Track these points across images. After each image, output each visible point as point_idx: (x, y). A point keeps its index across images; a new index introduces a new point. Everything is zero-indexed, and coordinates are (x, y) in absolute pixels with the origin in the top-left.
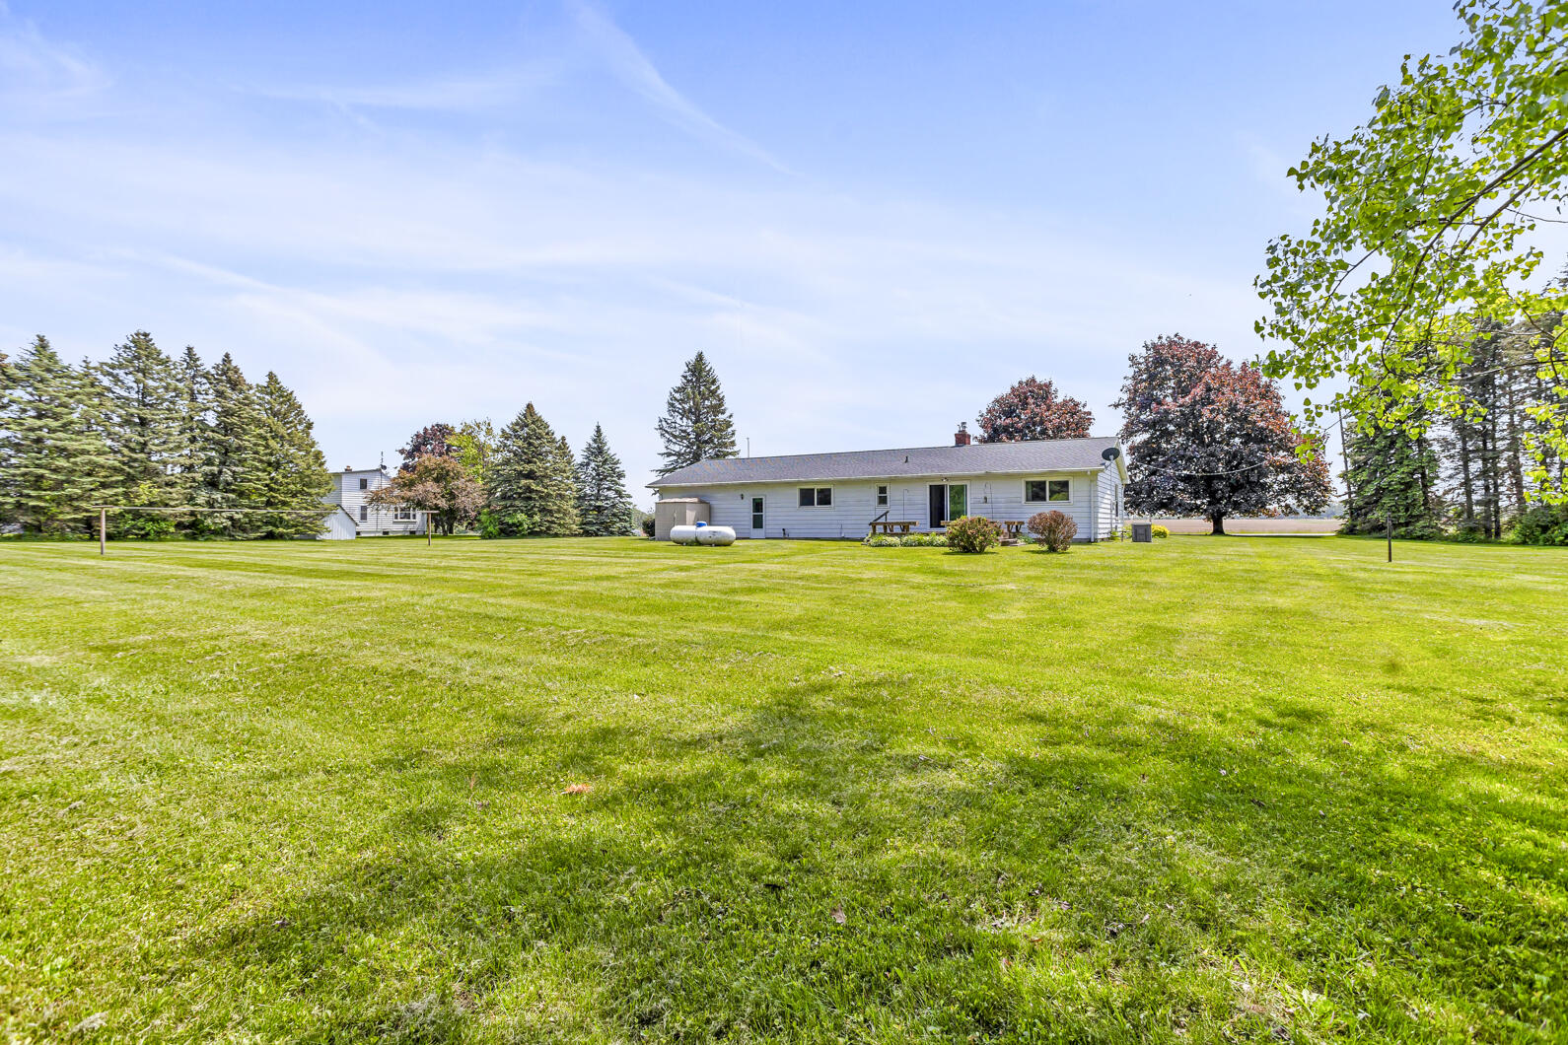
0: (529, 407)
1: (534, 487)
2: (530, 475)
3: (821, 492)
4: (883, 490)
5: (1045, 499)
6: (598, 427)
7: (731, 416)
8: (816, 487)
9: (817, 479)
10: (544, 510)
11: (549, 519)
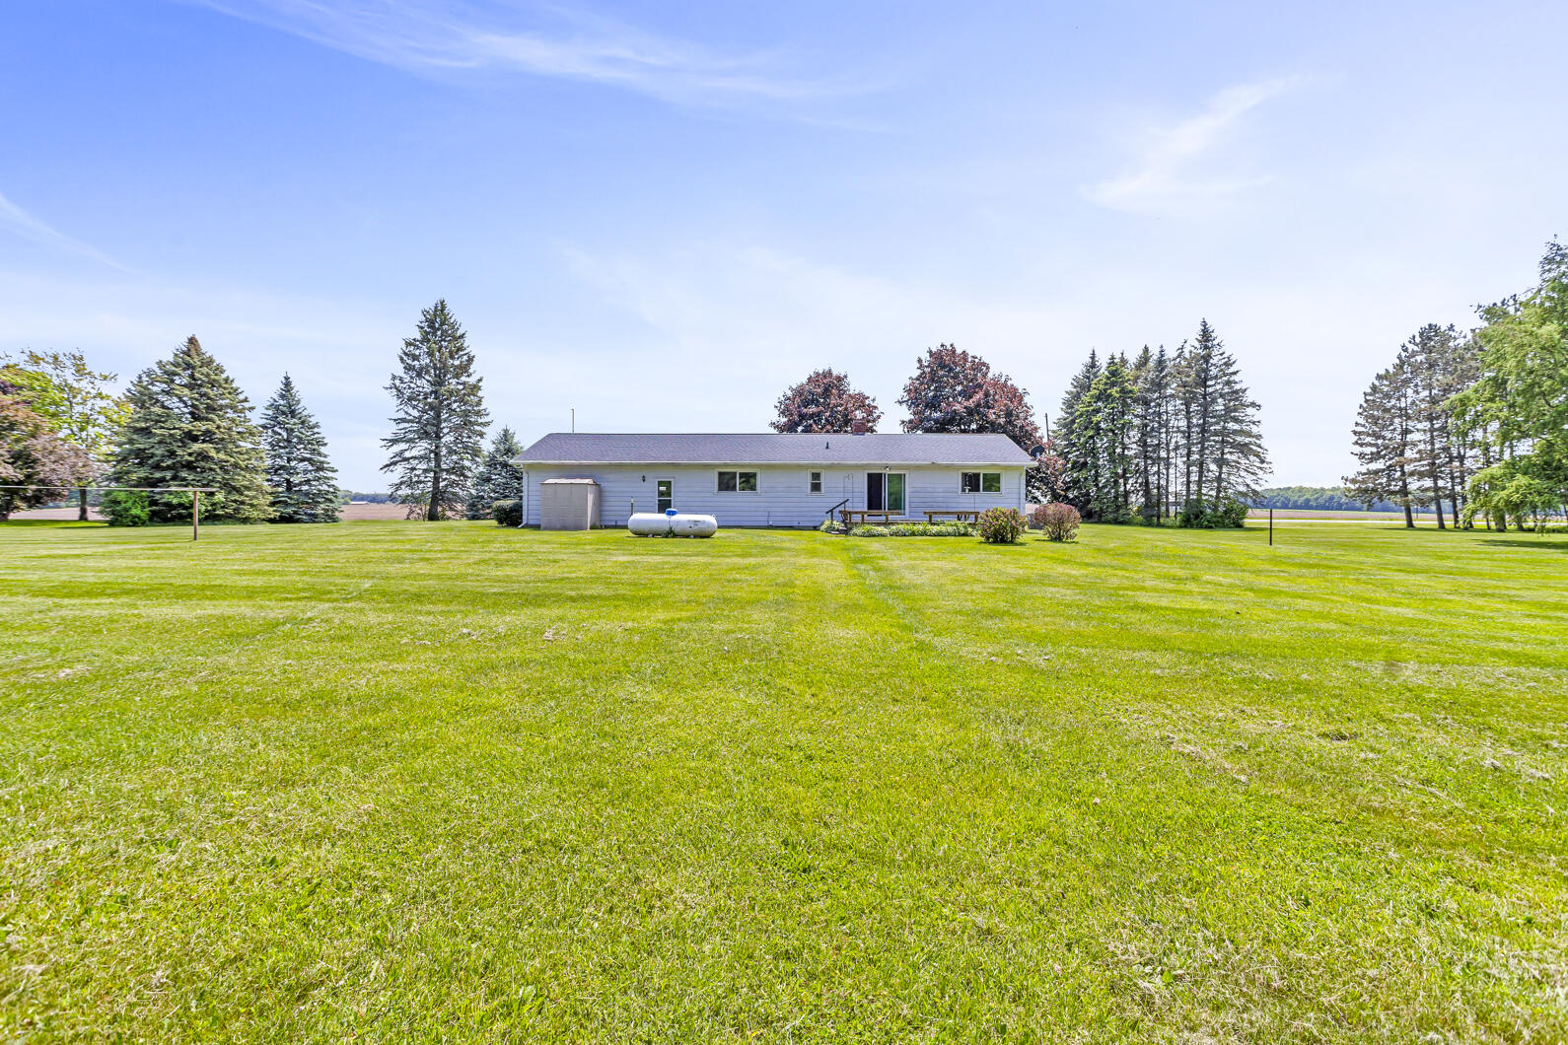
0: (192, 341)
1: (213, 453)
2: (208, 436)
3: (742, 475)
4: (816, 476)
5: (979, 490)
6: (287, 378)
7: (480, 380)
8: (739, 471)
9: (739, 460)
10: (229, 488)
11: (237, 497)
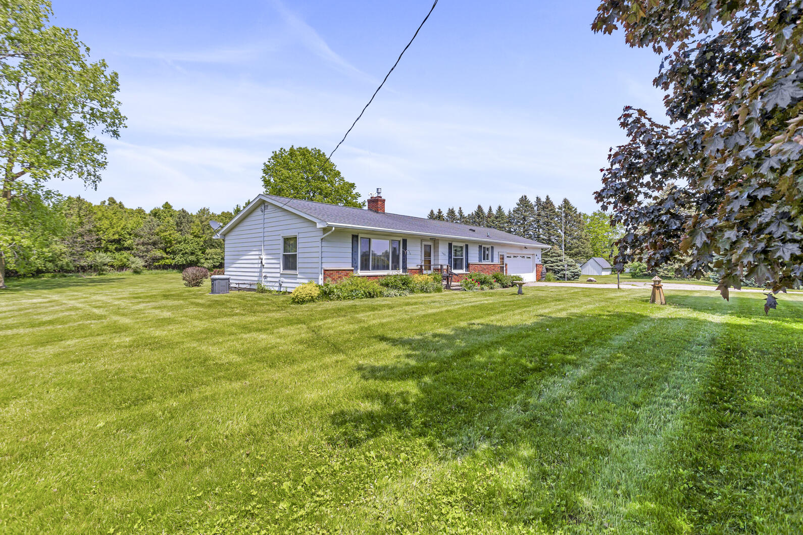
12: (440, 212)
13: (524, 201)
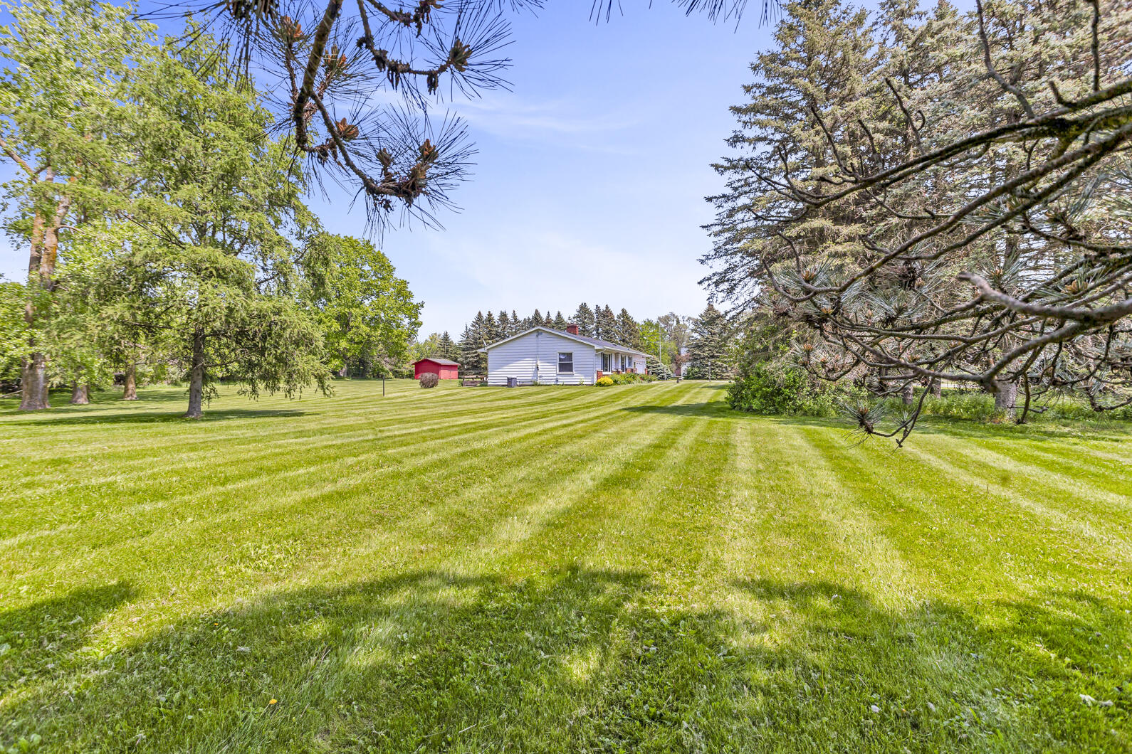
12: (490, 315)
13: (583, 308)
